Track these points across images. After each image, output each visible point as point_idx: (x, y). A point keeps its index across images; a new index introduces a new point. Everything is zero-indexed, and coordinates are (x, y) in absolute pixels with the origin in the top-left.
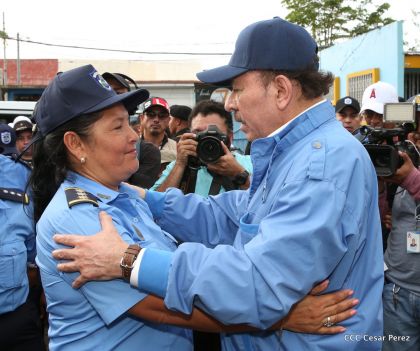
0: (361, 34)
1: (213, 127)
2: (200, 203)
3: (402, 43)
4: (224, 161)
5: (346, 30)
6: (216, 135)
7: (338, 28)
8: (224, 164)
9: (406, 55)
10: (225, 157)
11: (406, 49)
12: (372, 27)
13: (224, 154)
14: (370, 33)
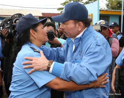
0: (87, 4)
1: (51, 30)
2: (51, 51)
3: (99, 7)
4: (54, 40)
5: (83, 2)
6: (52, 32)
7: (81, 2)
8: (54, 41)
9: (100, 10)
10: (54, 39)
11: (100, 9)
12: (90, 2)
13: (54, 38)
14: (90, 4)
